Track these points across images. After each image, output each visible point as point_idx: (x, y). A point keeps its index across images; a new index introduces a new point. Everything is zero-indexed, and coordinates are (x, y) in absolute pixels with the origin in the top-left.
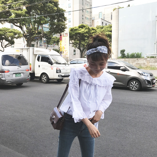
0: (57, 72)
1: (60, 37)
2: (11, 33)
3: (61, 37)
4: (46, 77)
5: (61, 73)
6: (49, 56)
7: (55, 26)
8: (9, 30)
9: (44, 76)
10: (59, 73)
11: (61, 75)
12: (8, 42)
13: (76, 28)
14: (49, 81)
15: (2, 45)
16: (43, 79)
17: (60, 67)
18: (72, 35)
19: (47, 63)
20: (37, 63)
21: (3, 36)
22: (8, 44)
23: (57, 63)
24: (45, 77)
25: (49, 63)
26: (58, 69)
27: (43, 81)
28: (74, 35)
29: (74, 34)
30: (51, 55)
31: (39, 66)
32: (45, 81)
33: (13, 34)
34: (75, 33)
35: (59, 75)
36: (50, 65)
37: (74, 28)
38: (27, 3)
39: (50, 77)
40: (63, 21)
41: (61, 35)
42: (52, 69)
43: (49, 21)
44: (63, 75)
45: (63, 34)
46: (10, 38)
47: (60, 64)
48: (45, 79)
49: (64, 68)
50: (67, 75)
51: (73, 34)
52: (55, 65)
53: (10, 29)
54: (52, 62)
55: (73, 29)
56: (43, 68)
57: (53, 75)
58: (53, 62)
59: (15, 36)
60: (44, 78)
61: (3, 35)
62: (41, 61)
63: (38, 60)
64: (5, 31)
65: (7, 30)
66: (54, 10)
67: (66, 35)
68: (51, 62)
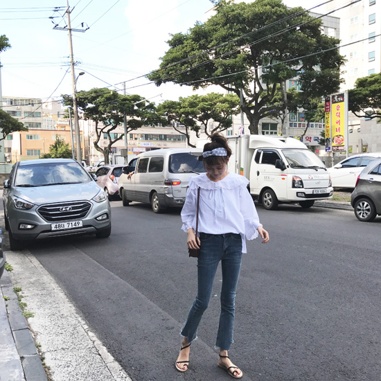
0: (294, 187)
1: (326, 105)
2: (224, 103)
3: (327, 103)
4: (270, 196)
5: (303, 187)
6: (279, 151)
7: (314, 80)
8: (221, 98)
9: (266, 194)
10: (300, 187)
11: (304, 193)
12: (217, 124)
13: (373, 79)
14: (279, 206)
15: (208, 130)
16: (266, 201)
17: (302, 174)
18: (360, 96)
19: (273, 167)
20: (255, 167)
21: (209, 112)
22: (218, 127)
23: (294, 166)
24: (268, 195)
25: (276, 167)
26: (298, 179)
27: (266, 204)
28: (366, 95)
29: (367, 92)
30: (283, 150)
31: (258, 173)
32: (268, 204)
33: (228, 106)
34: (370, 91)
35: (297, 193)
36: (279, 170)
37: (369, 79)
38: (247, 40)
39: (281, 196)
40: (335, 66)
41: (327, 101)
42: (283, 179)
43: (300, 70)
44: (309, 192)
45: (333, 97)
46: (222, 115)
47: (302, 167)
48: (270, 200)
49: (312, 176)
50: (319, 193)
51: (364, 93)
52: (289, 170)
53: (222, 95)
54: (284, 164)
55: (367, 80)
56: (265, 178)
57: (285, 191)
58: (286, 164)
59: (234, 109)
60: (268, 199)
61: (209, 109)
62: (263, 162)
63: (257, 160)
64: (212, 100)
65: (216, 98)
66: (308, 46)
67: (341, 99)
68: (281, 164)
